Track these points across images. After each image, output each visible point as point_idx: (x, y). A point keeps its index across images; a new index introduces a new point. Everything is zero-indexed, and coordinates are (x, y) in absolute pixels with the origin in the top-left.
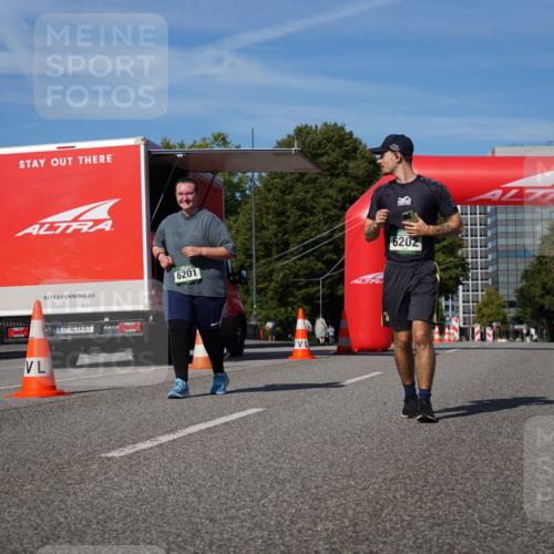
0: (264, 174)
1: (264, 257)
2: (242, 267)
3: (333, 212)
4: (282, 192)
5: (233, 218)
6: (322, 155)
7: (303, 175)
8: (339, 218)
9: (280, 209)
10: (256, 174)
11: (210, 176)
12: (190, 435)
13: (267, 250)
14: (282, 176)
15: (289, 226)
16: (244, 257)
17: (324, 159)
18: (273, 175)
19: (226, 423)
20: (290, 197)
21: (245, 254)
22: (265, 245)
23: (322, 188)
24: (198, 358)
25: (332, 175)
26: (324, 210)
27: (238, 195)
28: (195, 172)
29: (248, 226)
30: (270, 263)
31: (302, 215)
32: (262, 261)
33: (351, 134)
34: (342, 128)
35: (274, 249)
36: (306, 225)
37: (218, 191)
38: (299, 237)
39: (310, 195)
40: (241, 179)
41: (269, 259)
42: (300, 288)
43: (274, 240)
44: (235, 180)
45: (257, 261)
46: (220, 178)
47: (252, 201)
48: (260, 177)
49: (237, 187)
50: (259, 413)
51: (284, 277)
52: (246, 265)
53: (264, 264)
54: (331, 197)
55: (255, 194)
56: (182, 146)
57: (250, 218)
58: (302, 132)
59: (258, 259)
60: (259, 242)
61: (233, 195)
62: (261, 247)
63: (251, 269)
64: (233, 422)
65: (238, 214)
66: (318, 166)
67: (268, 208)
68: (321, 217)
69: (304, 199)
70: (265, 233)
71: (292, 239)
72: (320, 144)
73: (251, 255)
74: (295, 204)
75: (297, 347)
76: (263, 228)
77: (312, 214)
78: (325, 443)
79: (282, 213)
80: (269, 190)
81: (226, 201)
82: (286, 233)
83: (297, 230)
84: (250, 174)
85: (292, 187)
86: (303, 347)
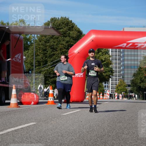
0: (39, 35)
1: (38, 66)
2: (29, 70)
3: (64, 50)
4: (45, 42)
5: (27, 51)
6: (61, 29)
7: (53, 36)
8: (66, 52)
9: (44, 48)
10: (36, 35)
11: (18, 35)
12: (8, 132)
13: (39, 63)
14: (45, 36)
15: (48, 55)
16: (30, 66)
17: (61, 30)
18: (42, 36)
19: (22, 128)
20: (48, 44)
21: (31, 65)
22: (38, 62)
23: (60, 41)
24: (12, 103)
25: (64, 36)
26: (61, 49)
27: (29, 43)
28: (13, 34)
29: (32, 54)
30: (40, 68)
31: (52, 51)
32: (37, 67)
33: (71, 21)
34: (68, 19)
35: (42, 63)
36: (54, 55)
37: (21, 41)
38: (51, 59)
39: (55, 44)
40: (30, 37)
41: (40, 67)
42: (51, 78)
43: (42, 60)
44: (28, 37)
45: (35, 68)
46: (22, 36)
47: (34, 45)
48: (37, 36)
49: (28, 40)
50: (35, 124)
51: (45, 74)
52: (31, 69)
53: (38, 69)
54: (63, 44)
55: (35, 43)
56: (8, 24)
57: (33, 52)
58: (53, 20)
59: (35, 67)
60: (36, 60)
61: (27, 43)
62: (37, 62)
63: (33, 70)
64: (25, 127)
65: (29, 50)
66: (59, 33)
67: (40, 48)
68: (59, 51)
69: (53, 45)
70: (39, 57)
71: (49, 59)
72: (60, 25)
73: (33, 65)
74: (50, 46)
75: (49, 100)
76: (38, 55)
77: (56, 51)
78: (59, 136)
79: (45, 50)
80: (40, 41)
81: (24, 45)
82: (46, 57)
83: (51, 56)
84: (33, 35)
85: (49, 40)
86: (52, 100)
